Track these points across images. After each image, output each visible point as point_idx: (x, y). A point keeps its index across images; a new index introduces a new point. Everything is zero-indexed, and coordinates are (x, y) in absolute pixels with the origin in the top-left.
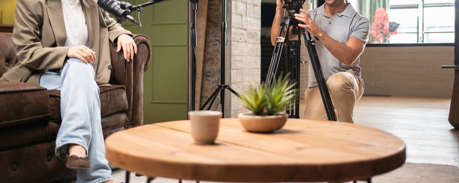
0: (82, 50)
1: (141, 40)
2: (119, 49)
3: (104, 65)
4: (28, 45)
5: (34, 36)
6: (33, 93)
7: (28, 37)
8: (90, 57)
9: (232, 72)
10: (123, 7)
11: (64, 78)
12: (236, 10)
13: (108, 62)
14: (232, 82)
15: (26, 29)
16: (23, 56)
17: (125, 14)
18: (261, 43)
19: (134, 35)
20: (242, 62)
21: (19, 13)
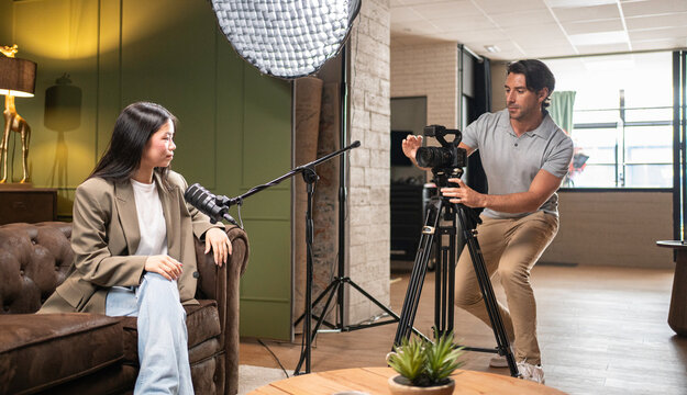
0: (164, 263)
1: (237, 233)
2: (207, 250)
3: (188, 271)
4: (93, 253)
5: (99, 240)
6: (105, 331)
7: (93, 242)
8: (175, 271)
9: (351, 249)
10: (219, 203)
11: (140, 301)
12: (356, 161)
13: (191, 267)
14: (351, 263)
15: (89, 231)
16: (85, 270)
17: (222, 213)
18: (391, 203)
19: (228, 228)
20: (365, 234)
21: (80, 209)
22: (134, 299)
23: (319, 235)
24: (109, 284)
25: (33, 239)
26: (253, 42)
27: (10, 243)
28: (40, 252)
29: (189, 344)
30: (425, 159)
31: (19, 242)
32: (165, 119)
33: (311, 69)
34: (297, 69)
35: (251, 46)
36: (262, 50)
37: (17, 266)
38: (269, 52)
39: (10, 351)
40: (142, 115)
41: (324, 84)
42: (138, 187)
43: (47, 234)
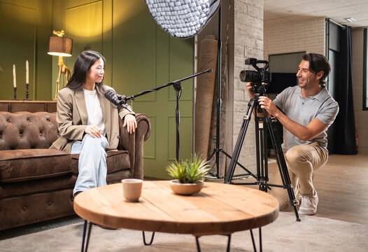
0: (92, 129)
1: (142, 118)
2: (125, 125)
3: (115, 136)
4: (65, 122)
5: (68, 117)
7: (65, 118)
9: (234, 136)
12: (238, 86)
13: (117, 133)
15: (63, 112)
17: (121, 103)
19: (137, 115)
24: (71, 138)
25: (47, 119)
26: (166, 20)
27: (35, 120)
28: (50, 125)
30: (244, 77)
31: (40, 120)
32: (98, 58)
33: (195, 32)
34: (187, 33)
35: (165, 22)
36: (170, 24)
37: (38, 131)
38: (173, 24)
40: (87, 56)
42: (87, 92)
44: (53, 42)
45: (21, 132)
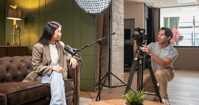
0: (58, 68)
1: (79, 59)
2: (71, 64)
3: (65, 70)
4: (38, 65)
5: (40, 61)
6: (42, 87)
7: (38, 62)
8: (61, 70)
9: (112, 64)
10: (74, 51)
11: (51, 79)
12: (114, 38)
14: (112, 68)
15: (37, 58)
16: (36, 69)
17: (75, 54)
18: (124, 50)
19: (77, 58)
20: (116, 60)
21: (34, 52)
22: (49, 78)
23: (103, 60)
24: (42, 74)
25: (21, 61)
26: (84, 4)
27: (15, 62)
28: (23, 64)
29: (65, 91)
30: (134, 38)
31: (17, 62)
32: (58, 26)
33: (101, 11)
34: (96, 11)
35: (83, 5)
36: (86, 6)
37: (17, 68)
38: (88, 6)
39: (15, 93)
40: (52, 25)
41: (104, 15)
42: (51, 46)
43: (25, 59)
44: (10, 12)
45: (8, 70)
